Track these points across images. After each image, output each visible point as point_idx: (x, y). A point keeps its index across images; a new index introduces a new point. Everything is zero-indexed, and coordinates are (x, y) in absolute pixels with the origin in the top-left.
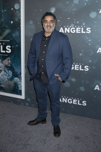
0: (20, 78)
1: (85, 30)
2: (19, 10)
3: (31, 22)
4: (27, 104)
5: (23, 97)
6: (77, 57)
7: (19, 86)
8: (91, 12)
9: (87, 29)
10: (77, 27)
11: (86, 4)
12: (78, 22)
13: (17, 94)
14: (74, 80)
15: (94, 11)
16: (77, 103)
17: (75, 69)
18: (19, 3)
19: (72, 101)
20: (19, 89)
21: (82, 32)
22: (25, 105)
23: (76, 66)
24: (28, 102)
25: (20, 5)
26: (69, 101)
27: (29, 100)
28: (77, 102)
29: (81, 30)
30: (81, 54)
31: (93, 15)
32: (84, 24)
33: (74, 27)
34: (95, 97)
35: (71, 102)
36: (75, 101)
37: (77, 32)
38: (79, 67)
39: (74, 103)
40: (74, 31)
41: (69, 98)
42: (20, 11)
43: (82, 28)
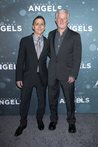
1: (16, 28)
6: (10, 56)
9: (18, 27)
10: (8, 25)
11: (14, 1)
12: (8, 20)
14: (9, 80)
15: (23, 9)
16: (15, 103)
17: (10, 69)
19: (10, 101)
21: (13, 30)
23: (9, 65)
26: (7, 102)
28: (15, 101)
29: (12, 28)
30: (14, 53)
31: (23, 13)
32: (14, 22)
33: (4, 25)
35: (9, 103)
36: (12, 101)
37: (8, 30)
38: (13, 66)
39: (11, 104)
40: (5, 29)
41: (6, 99)
43: (13, 27)
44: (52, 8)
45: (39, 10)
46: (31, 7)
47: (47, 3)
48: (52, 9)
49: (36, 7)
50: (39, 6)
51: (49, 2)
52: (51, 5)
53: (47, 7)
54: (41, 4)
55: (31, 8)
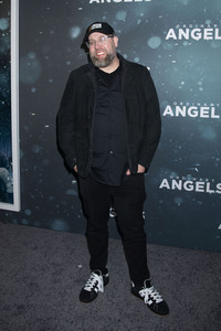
0: (10, 168)
2: (8, 30)
3: (32, 56)
4: (25, 221)
5: (16, 207)
7: (8, 185)
8: (150, 37)
11: (139, 21)
12: (125, 56)
13: (4, 201)
15: (155, 35)
18: (9, 17)
20: (9, 191)
22: (20, 223)
24: (26, 217)
25: (10, 22)
27: (28, 212)
31: (154, 42)
32: (137, 60)
34: (161, 202)
42: (10, 33)
44: (214, 32)
45: (187, 38)
46: (171, 31)
47: (204, 23)
48: (214, 36)
49: (181, 31)
50: (188, 30)
51: (208, 22)
52: (212, 27)
53: (202, 32)
54: (191, 26)
55: (171, 34)
